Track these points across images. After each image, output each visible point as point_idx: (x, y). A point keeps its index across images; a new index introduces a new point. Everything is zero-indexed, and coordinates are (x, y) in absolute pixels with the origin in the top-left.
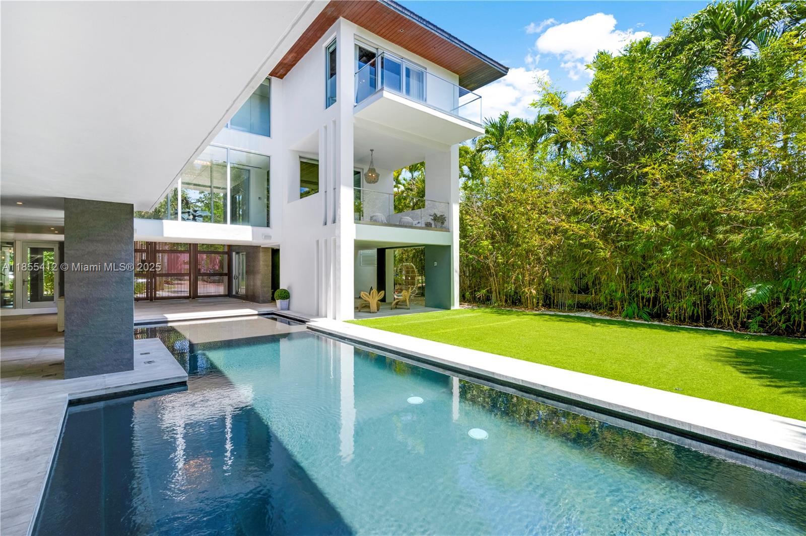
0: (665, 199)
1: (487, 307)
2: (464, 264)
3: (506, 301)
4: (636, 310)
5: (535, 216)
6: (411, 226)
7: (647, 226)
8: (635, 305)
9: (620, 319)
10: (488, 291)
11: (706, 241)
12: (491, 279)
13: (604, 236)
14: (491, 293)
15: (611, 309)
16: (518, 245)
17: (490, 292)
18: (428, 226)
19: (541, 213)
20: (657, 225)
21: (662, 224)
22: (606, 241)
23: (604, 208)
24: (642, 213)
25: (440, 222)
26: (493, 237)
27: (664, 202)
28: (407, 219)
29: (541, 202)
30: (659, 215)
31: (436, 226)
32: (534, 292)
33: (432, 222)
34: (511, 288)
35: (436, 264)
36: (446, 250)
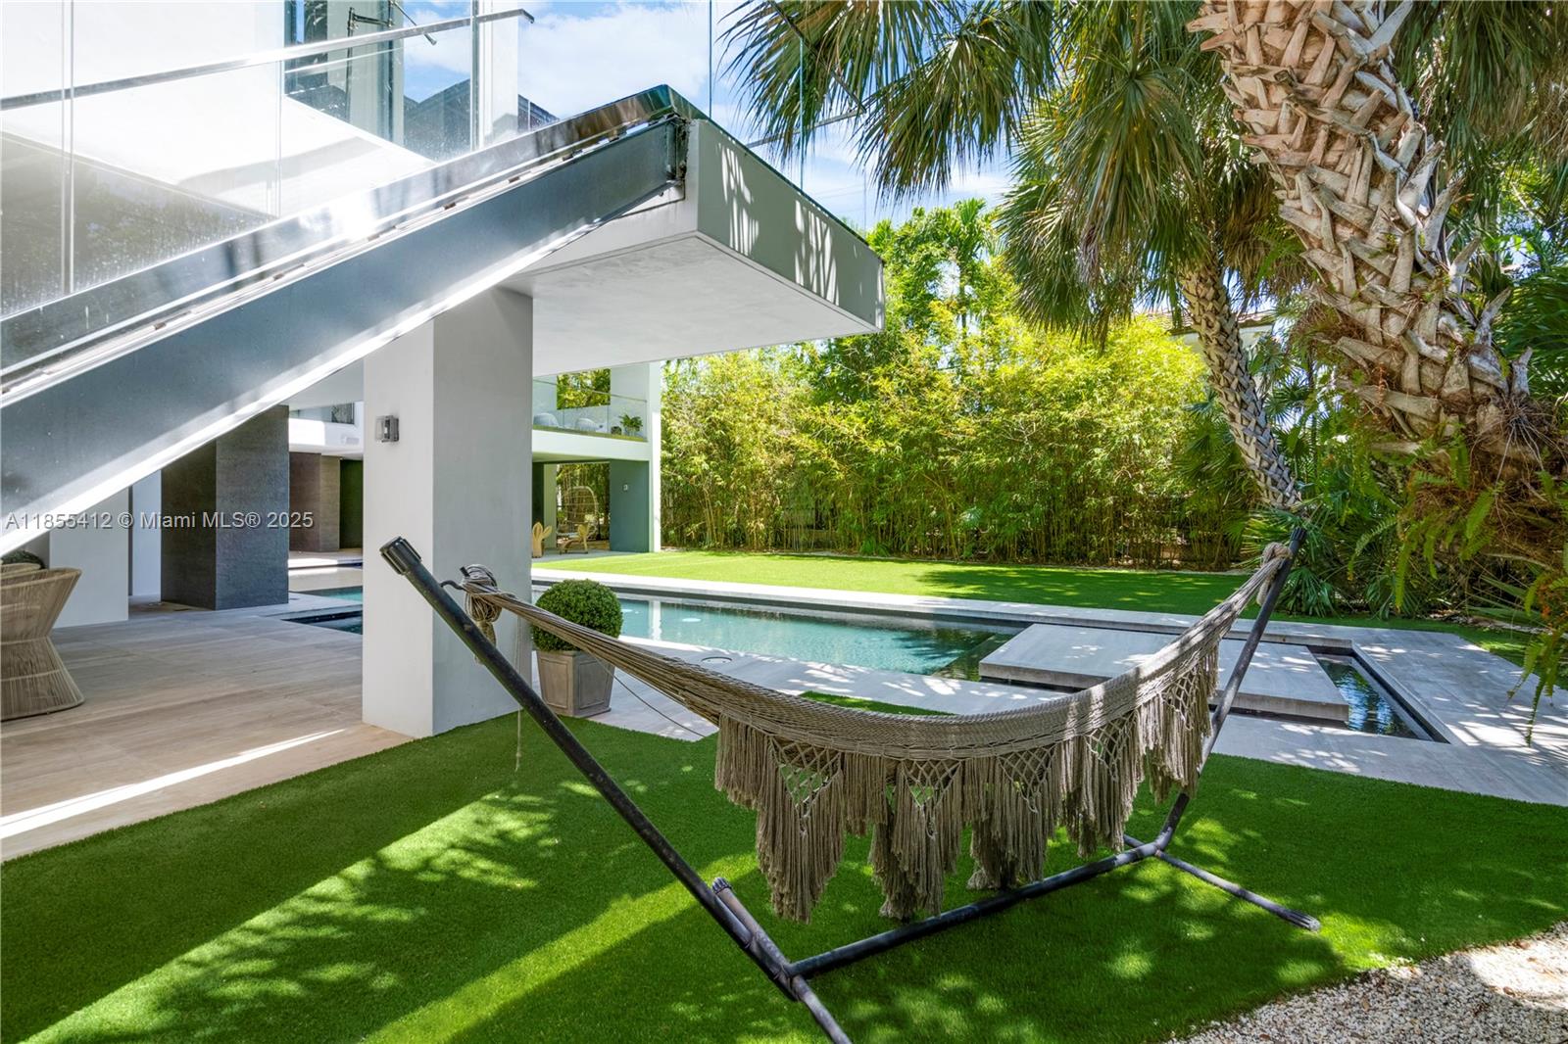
0: (895, 417)
1: (700, 549)
2: (667, 490)
3: (726, 541)
4: (874, 545)
5: (762, 425)
6: (593, 433)
7: (878, 447)
8: (873, 539)
9: (858, 556)
10: (700, 527)
11: (932, 466)
12: (706, 510)
13: (837, 454)
14: (705, 530)
15: (850, 545)
16: (742, 464)
17: (703, 528)
18: (615, 431)
19: (770, 422)
20: (887, 446)
21: (890, 444)
22: (841, 461)
23: (834, 421)
24: (876, 430)
25: (633, 426)
26: (708, 451)
27: (893, 420)
28: (587, 422)
29: (770, 407)
30: (889, 434)
31: (627, 433)
32: (762, 526)
33: (622, 427)
34: (731, 522)
35: (626, 487)
36: (643, 466)
